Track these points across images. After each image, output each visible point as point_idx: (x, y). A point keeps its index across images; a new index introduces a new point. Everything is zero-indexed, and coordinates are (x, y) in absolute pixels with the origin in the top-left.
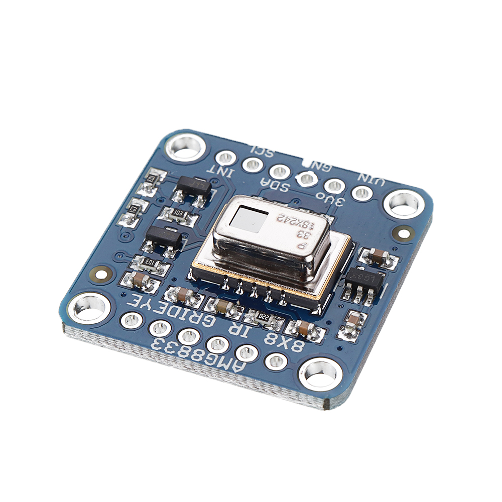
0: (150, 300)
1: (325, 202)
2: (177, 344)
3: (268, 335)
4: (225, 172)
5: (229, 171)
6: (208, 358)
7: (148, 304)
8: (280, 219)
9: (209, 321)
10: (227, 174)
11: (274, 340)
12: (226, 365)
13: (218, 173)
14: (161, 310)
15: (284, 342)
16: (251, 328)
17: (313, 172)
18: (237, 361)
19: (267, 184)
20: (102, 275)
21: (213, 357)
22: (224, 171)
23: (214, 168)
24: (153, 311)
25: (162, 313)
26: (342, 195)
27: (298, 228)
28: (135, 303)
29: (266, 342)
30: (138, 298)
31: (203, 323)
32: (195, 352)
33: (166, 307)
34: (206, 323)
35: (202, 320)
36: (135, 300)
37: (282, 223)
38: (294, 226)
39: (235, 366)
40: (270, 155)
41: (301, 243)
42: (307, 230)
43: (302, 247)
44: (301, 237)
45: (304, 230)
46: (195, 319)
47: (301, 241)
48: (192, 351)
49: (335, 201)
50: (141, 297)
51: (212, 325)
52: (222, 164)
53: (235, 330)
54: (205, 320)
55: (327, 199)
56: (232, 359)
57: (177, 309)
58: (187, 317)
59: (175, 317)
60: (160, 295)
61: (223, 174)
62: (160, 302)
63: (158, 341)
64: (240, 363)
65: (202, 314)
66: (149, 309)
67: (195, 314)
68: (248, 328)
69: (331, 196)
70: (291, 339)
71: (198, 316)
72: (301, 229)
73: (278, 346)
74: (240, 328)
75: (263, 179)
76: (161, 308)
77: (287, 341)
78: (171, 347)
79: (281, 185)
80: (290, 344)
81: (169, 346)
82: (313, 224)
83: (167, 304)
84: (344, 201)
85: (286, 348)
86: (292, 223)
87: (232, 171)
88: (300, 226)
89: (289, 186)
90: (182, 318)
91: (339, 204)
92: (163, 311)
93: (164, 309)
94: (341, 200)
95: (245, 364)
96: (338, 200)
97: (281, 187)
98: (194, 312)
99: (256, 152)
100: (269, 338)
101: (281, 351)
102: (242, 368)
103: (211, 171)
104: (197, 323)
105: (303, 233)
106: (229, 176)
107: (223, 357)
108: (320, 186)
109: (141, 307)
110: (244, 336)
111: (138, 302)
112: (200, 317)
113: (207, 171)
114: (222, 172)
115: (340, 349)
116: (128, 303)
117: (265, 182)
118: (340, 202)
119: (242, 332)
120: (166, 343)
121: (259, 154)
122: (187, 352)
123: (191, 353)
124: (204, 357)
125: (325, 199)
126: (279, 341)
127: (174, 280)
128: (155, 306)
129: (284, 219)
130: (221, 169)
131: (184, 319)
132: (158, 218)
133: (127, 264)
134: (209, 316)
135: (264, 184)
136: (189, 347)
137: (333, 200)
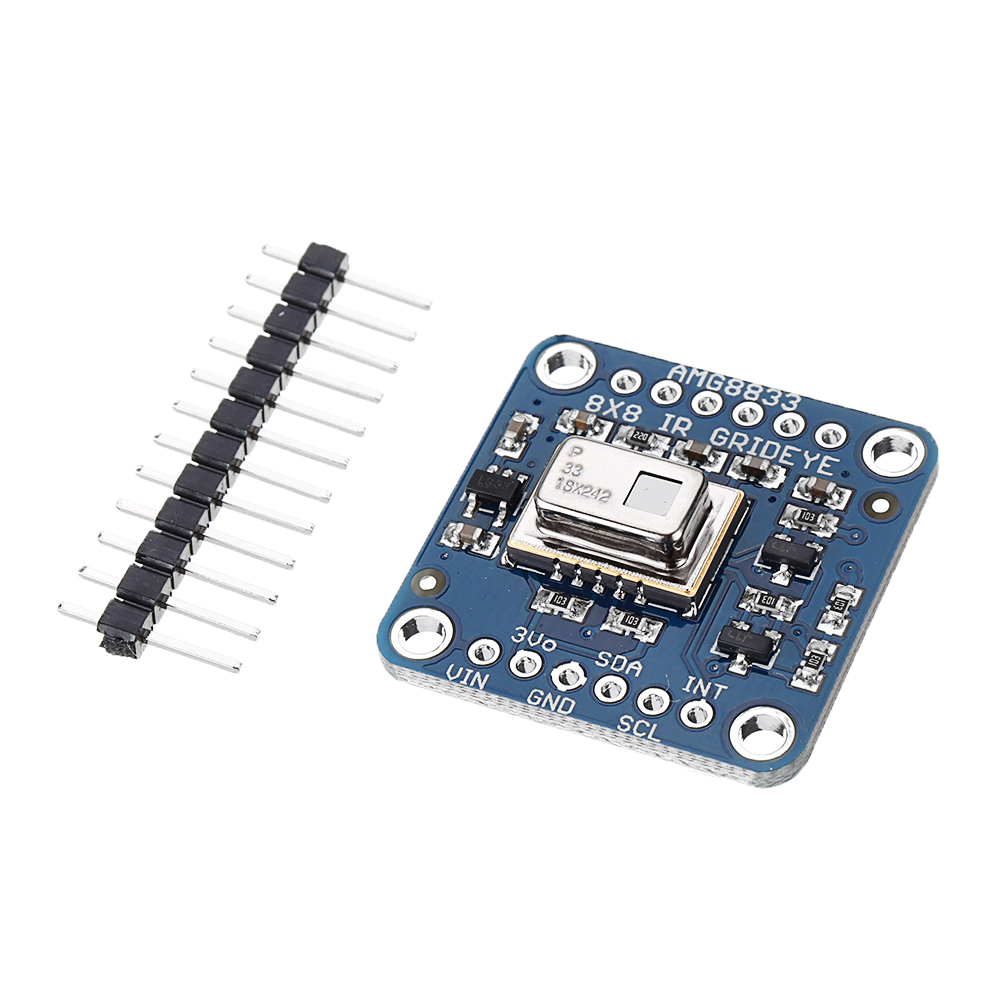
0: (806, 467)
1: (542, 635)
2: (765, 401)
3: (636, 418)
4: (697, 687)
5: (691, 688)
6: (720, 384)
7: (809, 460)
8: (606, 494)
9: (720, 437)
10: (695, 683)
11: (628, 412)
12: (695, 375)
13: (710, 684)
14: (789, 451)
15: (614, 408)
16: (660, 429)
17: (559, 688)
18: (680, 381)
19: (631, 666)
20: (881, 506)
21: (713, 385)
22: (699, 688)
23: (715, 694)
24: (800, 450)
25: (788, 447)
26: (517, 648)
27: (580, 480)
28: (828, 462)
29: (639, 408)
30: (824, 469)
31: (728, 433)
32: (738, 392)
33: (782, 457)
34: (723, 434)
35: (730, 438)
36: (828, 466)
37: (604, 487)
38: (586, 484)
39: (683, 374)
40: (625, 720)
41: (578, 456)
42: (567, 477)
43: (577, 450)
44: (577, 466)
45: (572, 478)
46: (740, 439)
47: (576, 460)
48: (742, 393)
49: (526, 637)
50: (820, 471)
51: (716, 432)
52: (703, 703)
53: (683, 424)
54: (726, 439)
55: (540, 639)
56: (688, 382)
57: (766, 454)
58: (752, 442)
59: (769, 442)
60: (792, 474)
61: (701, 682)
62: (792, 464)
63: (791, 406)
64: (675, 379)
65: (730, 447)
66: (807, 452)
67: (740, 446)
68: (664, 428)
69: (532, 645)
70: (605, 413)
71: (736, 443)
72: (576, 479)
73: (622, 403)
74: (676, 427)
75: (637, 675)
76: (789, 455)
77: (610, 410)
78: (772, 397)
79: (610, 664)
80: (606, 406)
81: (776, 399)
82: (558, 487)
83: (781, 461)
84: (513, 637)
85: (612, 401)
86: (588, 489)
87: (687, 689)
88: (577, 484)
89: (597, 662)
90: (758, 440)
91: (522, 632)
92: (786, 450)
93: (785, 454)
94: (519, 638)
95: (669, 377)
96: (522, 639)
97: (609, 659)
98: (741, 450)
99: (648, 725)
100: (636, 414)
101: (618, 397)
102: (674, 370)
103: (721, 687)
104: (737, 434)
105: (573, 474)
106: (692, 679)
107: (700, 385)
108: (549, 663)
109: (818, 455)
110: (670, 417)
111: (823, 464)
112: (733, 442)
113: (726, 688)
114: (702, 687)
115: (537, 402)
116: (838, 460)
117: (635, 668)
118: (520, 635)
119: (673, 421)
120: (779, 403)
121: (643, 721)
122: (749, 390)
123: (744, 390)
124: (725, 384)
125: (542, 641)
126: (621, 411)
127: (772, 500)
128: (797, 458)
129: (601, 495)
130: (704, 693)
131: (756, 438)
132: (800, 602)
133: (844, 523)
134: (719, 444)
135: (637, 665)
136: (748, 398)
137: (529, 639)
